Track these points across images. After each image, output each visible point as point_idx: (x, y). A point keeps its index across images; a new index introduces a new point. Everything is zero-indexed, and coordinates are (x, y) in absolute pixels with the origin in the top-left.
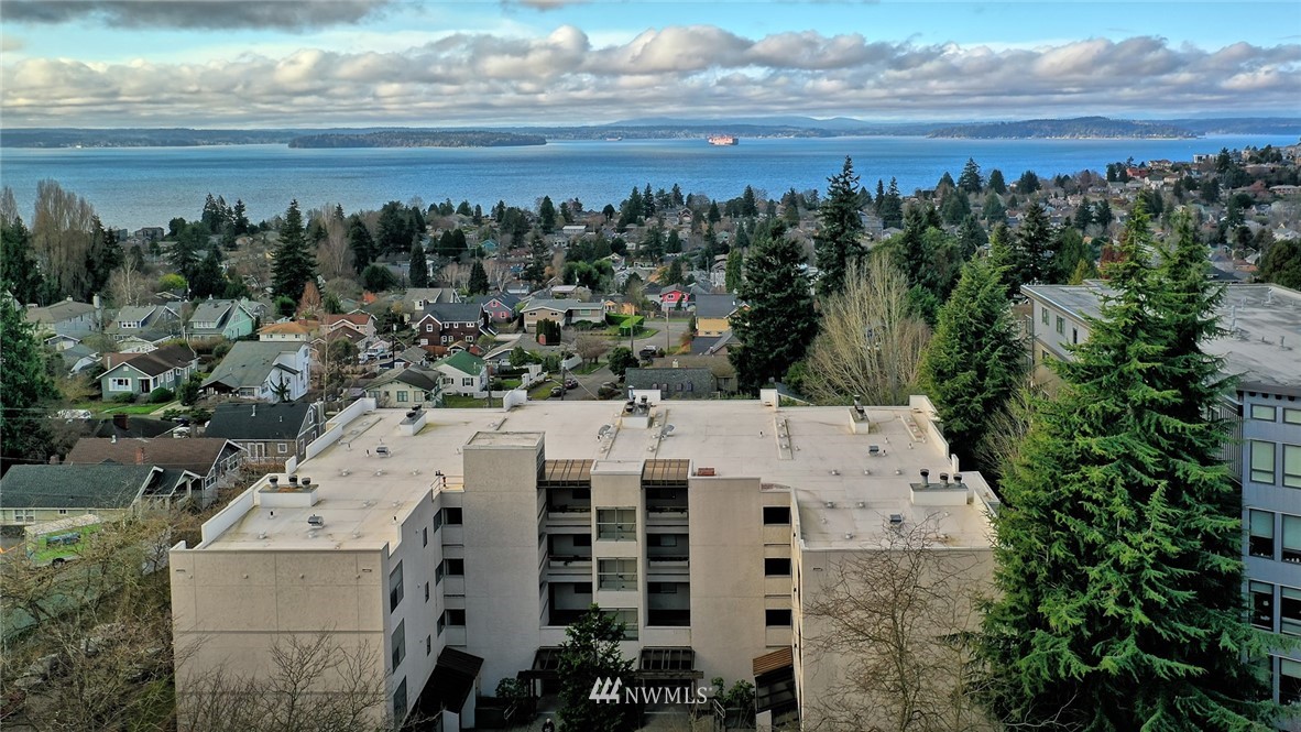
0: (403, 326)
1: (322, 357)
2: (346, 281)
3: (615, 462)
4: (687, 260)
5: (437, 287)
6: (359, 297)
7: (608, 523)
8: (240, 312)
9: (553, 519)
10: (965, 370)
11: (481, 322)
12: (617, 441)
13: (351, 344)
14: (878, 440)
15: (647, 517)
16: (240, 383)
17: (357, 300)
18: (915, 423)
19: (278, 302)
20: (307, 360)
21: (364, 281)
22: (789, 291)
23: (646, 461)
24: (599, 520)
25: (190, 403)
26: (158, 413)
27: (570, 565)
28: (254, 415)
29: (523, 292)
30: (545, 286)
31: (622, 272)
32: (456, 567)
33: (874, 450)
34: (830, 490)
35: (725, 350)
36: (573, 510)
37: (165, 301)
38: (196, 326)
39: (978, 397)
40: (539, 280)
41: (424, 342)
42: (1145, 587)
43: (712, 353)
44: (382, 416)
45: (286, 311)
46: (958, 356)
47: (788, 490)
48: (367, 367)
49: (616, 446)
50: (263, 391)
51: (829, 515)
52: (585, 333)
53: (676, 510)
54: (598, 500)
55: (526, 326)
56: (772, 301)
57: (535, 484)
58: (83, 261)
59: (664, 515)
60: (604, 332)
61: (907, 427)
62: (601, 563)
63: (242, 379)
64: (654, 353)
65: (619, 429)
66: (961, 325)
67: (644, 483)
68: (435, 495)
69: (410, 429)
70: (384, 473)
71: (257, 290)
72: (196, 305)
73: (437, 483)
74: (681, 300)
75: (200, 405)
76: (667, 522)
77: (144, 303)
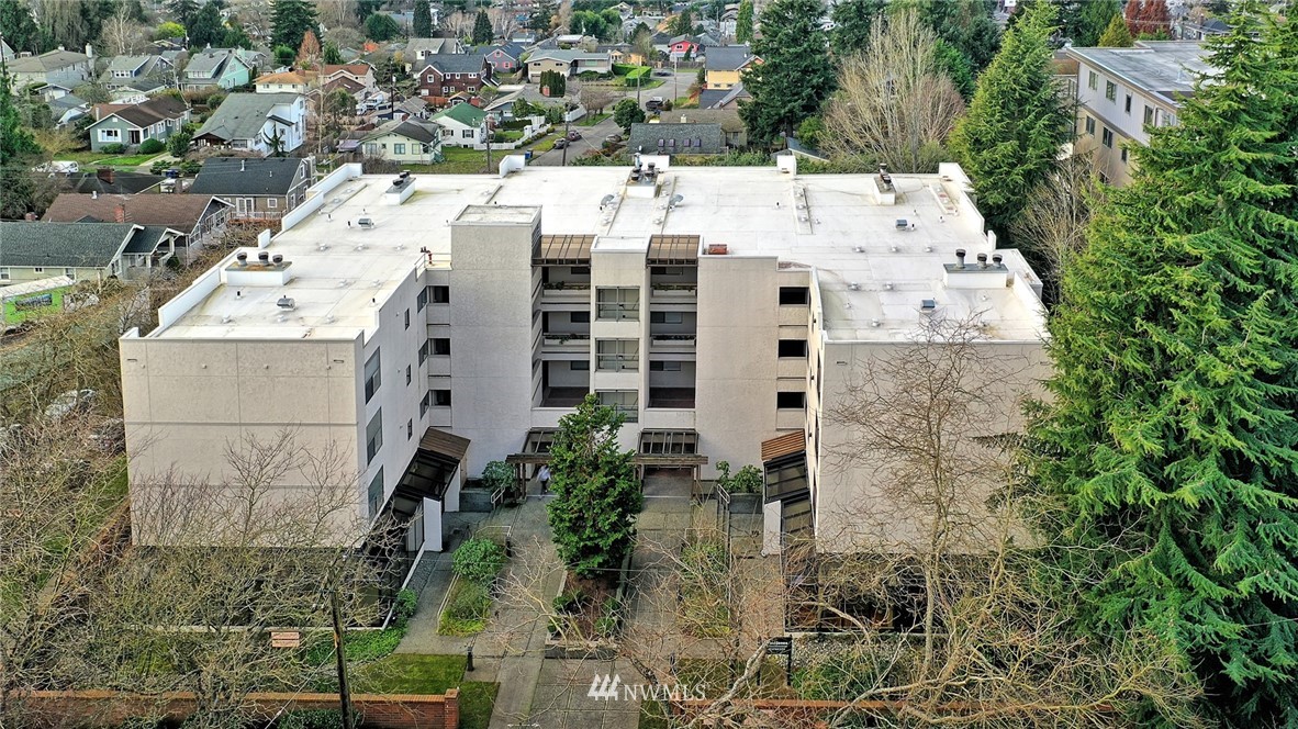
0: (404, 75)
1: (317, 109)
2: (349, 30)
3: (618, 238)
4: (697, 10)
5: (441, 37)
6: (361, 46)
7: (607, 303)
8: (236, 62)
9: (547, 296)
10: (1005, 139)
11: (483, 73)
12: (621, 212)
13: (348, 95)
14: (904, 213)
15: (652, 295)
16: (233, 135)
17: (357, 48)
18: (944, 194)
19: (277, 51)
20: (302, 112)
21: (367, 31)
22: (805, 46)
23: (652, 237)
24: (599, 299)
25: (180, 155)
26: (147, 165)
27: (566, 343)
28: (243, 169)
29: (528, 40)
30: (551, 35)
31: (630, 22)
32: (443, 347)
33: (902, 225)
34: (853, 270)
35: (735, 104)
36: (571, 288)
37: (161, 50)
38: (190, 76)
39: (1019, 169)
40: (545, 30)
41: (425, 92)
42: (1233, 404)
43: (722, 106)
44: (368, 182)
45: (285, 60)
46: (1000, 125)
47: (809, 269)
48: (365, 118)
49: (619, 217)
50: (256, 143)
51: (854, 299)
52: (590, 83)
53: (684, 288)
54: (600, 277)
55: (530, 76)
56: (787, 55)
57: (530, 262)
58: (78, 10)
59: (670, 292)
60: (610, 82)
61: (936, 197)
62: (600, 343)
63: (234, 131)
64: (661, 104)
65: (623, 199)
66: (1004, 92)
67: (650, 261)
68: (419, 273)
69: (396, 198)
70: (365, 248)
71: (258, 38)
72: (191, 54)
73: (422, 260)
74: (689, 51)
75: (191, 157)
76: (672, 300)
77: (137, 53)
